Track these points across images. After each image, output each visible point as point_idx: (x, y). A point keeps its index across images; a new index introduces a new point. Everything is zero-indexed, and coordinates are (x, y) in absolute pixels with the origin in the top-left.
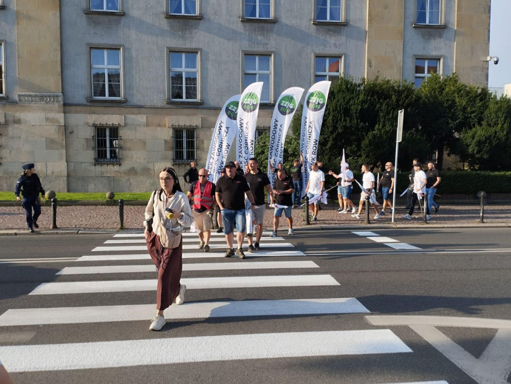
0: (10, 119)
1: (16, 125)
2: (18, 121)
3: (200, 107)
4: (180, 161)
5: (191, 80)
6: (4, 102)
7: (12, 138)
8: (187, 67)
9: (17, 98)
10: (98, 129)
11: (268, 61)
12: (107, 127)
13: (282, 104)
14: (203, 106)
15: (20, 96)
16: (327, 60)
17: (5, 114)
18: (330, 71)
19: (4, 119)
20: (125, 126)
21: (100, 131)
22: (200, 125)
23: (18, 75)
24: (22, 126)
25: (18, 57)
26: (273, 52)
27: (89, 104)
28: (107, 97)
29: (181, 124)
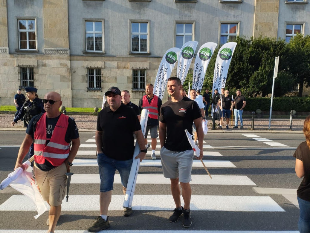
0: (40, 64)
1: (44, 68)
2: (45, 65)
3: (149, 56)
4: (136, 89)
5: (144, 40)
6: (37, 54)
7: (42, 75)
8: (141, 31)
9: (44, 52)
10: (89, 70)
11: (191, 27)
12: (95, 69)
13: (201, 53)
14: (151, 56)
15: (45, 50)
16: (229, 26)
17: (37, 60)
18: (230, 32)
19: (37, 64)
20: (105, 68)
21: (90, 71)
22: (148, 68)
23: (45, 37)
24: (47, 68)
25: (44, 27)
26: (194, 21)
27: (84, 55)
28: (94, 51)
29: (137, 67)
